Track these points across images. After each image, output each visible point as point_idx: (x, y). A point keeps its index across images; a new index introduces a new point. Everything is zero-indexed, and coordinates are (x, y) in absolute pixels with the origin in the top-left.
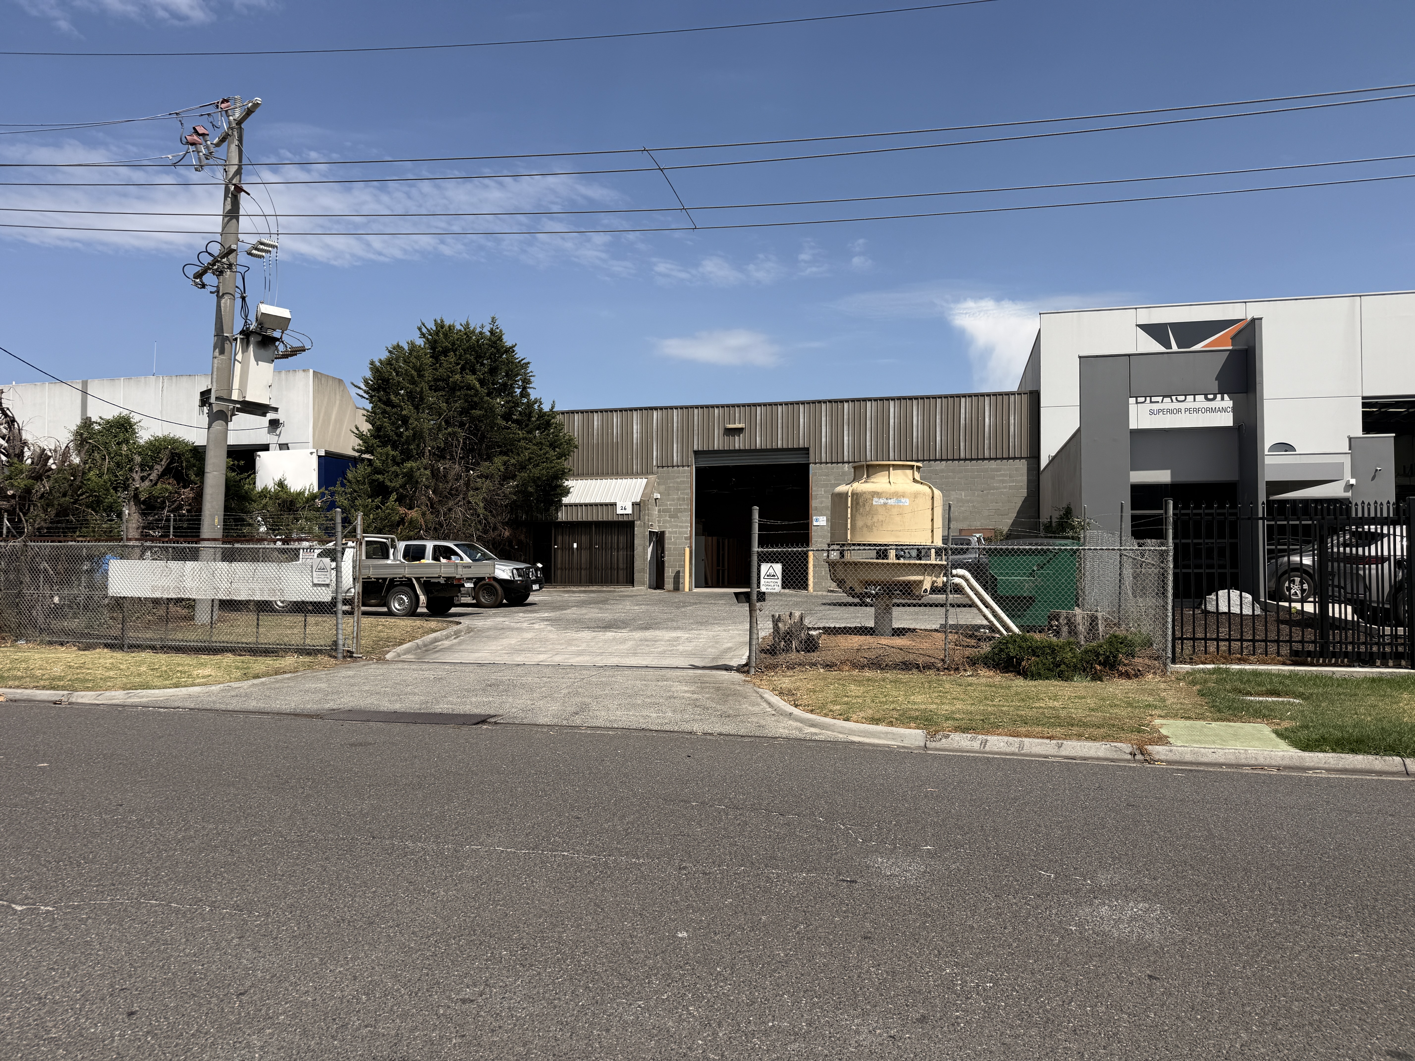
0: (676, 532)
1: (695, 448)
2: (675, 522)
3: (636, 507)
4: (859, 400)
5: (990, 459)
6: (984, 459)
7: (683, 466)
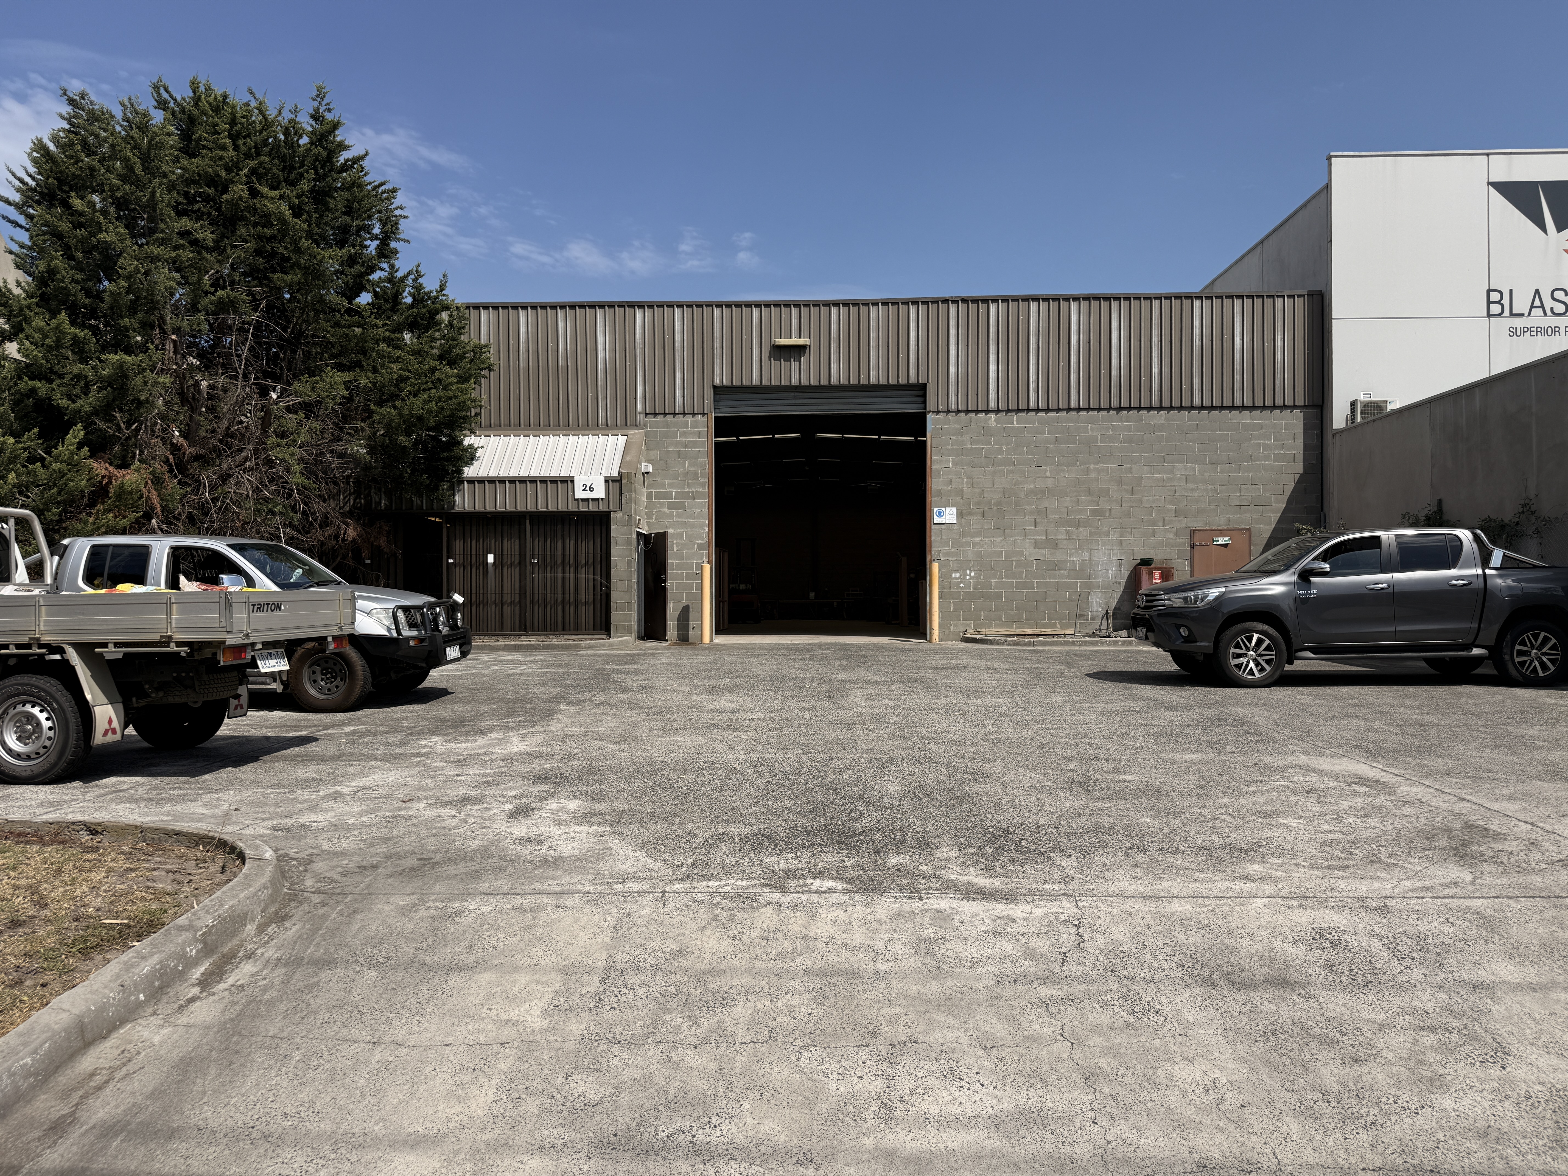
0: (681, 535)
1: (717, 382)
2: (679, 516)
3: (614, 487)
4: (1016, 299)
5: (1243, 407)
6: (1233, 408)
7: (694, 414)
